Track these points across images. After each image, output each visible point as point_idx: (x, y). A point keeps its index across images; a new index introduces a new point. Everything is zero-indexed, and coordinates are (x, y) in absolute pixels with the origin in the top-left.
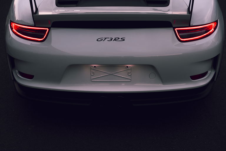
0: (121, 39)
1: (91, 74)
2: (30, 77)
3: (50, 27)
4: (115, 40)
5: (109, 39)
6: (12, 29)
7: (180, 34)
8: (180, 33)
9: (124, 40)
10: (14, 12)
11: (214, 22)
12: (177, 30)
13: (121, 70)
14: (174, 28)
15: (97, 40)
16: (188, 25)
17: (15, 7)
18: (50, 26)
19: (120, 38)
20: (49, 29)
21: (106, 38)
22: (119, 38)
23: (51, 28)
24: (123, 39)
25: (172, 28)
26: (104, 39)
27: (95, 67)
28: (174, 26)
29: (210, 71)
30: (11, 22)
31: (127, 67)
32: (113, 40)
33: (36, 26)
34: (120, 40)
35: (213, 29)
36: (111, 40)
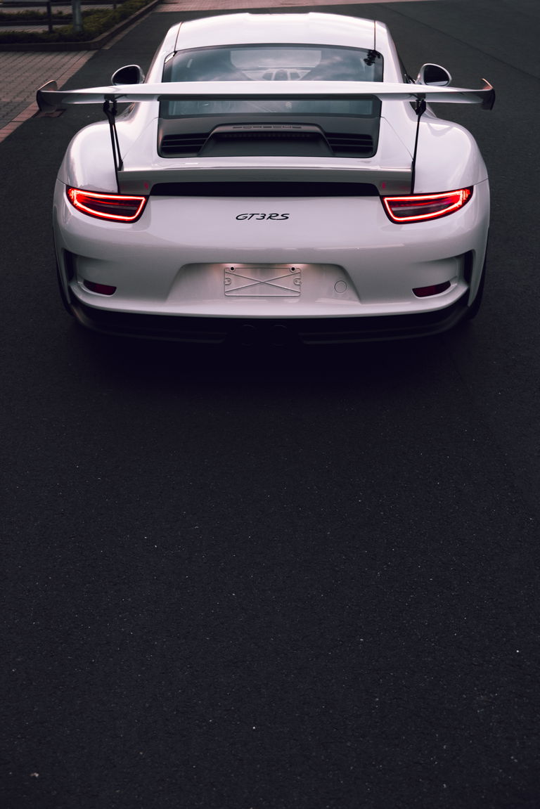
0: (282, 216)
1: (224, 282)
2: (108, 290)
3: (148, 194)
4: (270, 217)
5: (259, 217)
6: (71, 201)
7: (394, 209)
8: (395, 207)
9: (287, 218)
10: (74, 173)
11: (463, 189)
12: (388, 201)
13: (281, 274)
14: (382, 198)
15: (237, 218)
16: (409, 193)
17: (73, 163)
18: (148, 192)
19: (280, 214)
20: (147, 197)
21: (253, 215)
22: (278, 215)
23: (151, 197)
24: (285, 217)
25: (378, 198)
26: (249, 216)
27: (232, 269)
28: (381, 193)
29: (456, 284)
30: (69, 188)
31: (293, 269)
32: (266, 217)
33: (122, 192)
34: (280, 217)
35: (460, 203)
36: (264, 217)
